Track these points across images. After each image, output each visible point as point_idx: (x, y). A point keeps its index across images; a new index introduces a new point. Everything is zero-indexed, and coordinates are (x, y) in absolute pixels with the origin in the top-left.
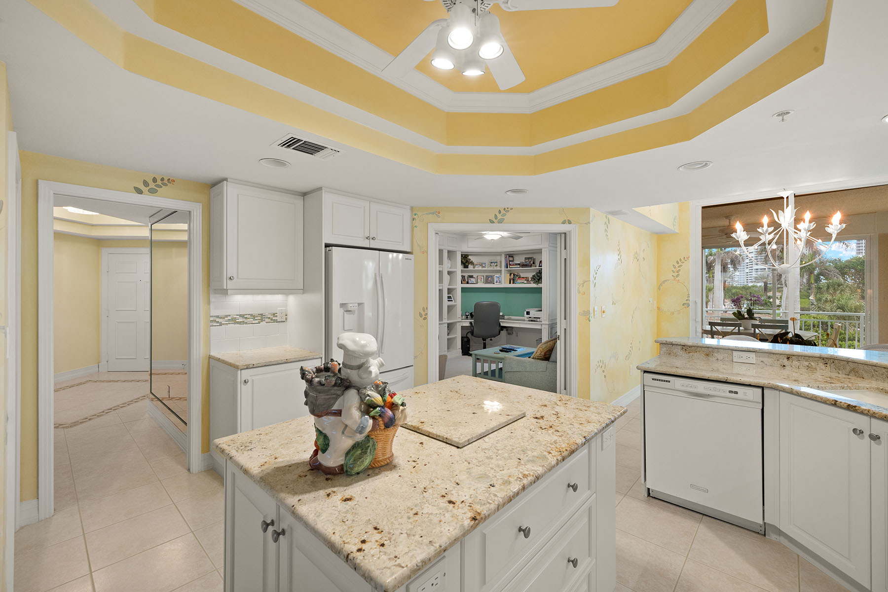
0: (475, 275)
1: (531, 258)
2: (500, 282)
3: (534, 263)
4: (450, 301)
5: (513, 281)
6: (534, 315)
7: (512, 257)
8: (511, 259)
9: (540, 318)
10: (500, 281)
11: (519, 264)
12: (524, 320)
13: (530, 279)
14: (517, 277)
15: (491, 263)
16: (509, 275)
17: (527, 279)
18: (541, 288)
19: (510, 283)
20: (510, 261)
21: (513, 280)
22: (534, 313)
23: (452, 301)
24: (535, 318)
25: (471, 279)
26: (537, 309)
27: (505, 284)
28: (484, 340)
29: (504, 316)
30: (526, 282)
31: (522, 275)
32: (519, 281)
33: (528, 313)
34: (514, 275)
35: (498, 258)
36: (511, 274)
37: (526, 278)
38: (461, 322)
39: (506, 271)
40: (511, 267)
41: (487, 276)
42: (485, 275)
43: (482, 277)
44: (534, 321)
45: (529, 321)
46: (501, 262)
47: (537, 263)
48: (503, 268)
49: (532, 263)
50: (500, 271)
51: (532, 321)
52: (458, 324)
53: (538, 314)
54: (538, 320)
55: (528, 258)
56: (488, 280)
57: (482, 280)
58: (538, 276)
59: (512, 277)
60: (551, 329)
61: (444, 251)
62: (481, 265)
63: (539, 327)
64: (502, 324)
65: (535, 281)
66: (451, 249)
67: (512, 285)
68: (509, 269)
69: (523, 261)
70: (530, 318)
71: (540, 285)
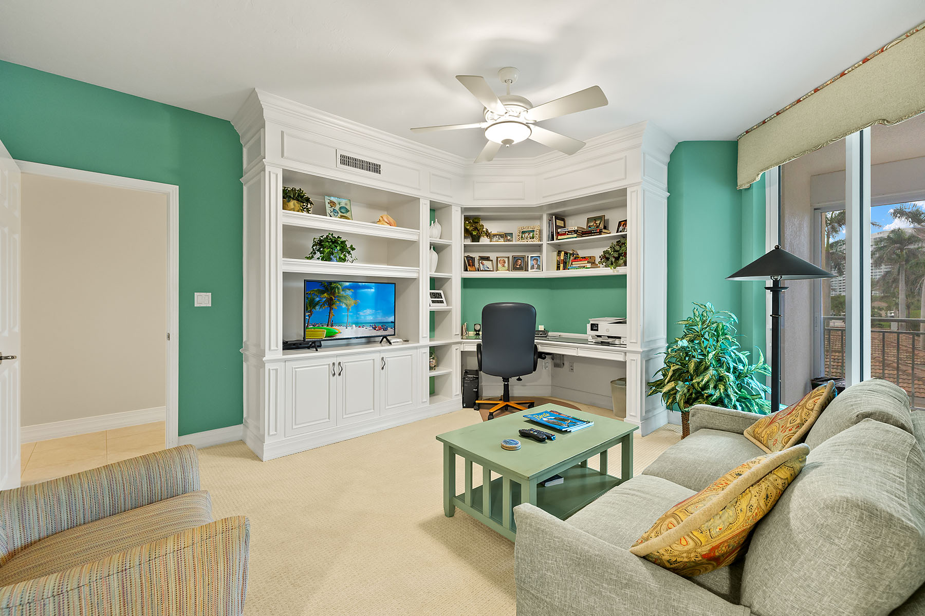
0: (493, 256)
1: (600, 218)
2: (539, 268)
3: (605, 228)
4: (438, 302)
5: (563, 264)
6: (608, 330)
7: (563, 220)
8: (560, 223)
9: (619, 338)
10: (539, 266)
11: (575, 232)
12: (585, 341)
13: (598, 260)
14: (572, 258)
15: (523, 232)
16: (556, 253)
17: (591, 261)
18: (624, 277)
19: (558, 268)
20: (557, 227)
21: (565, 263)
22: (606, 327)
23: (442, 302)
24: (609, 337)
25: (485, 262)
26: (614, 319)
27: (549, 271)
28: (506, 380)
29: (548, 332)
30: (589, 265)
31: (581, 253)
32: (575, 264)
33: (594, 327)
34: (566, 253)
35: (535, 225)
36: (559, 253)
37: (590, 257)
38: (460, 343)
39: (550, 247)
40: (559, 237)
41: (514, 257)
42: (510, 255)
43: (506, 260)
44: (608, 344)
45: (597, 343)
46: (541, 231)
47: (613, 226)
48: (545, 242)
49: (602, 226)
50: (538, 248)
51: (602, 343)
52: (454, 347)
53: (616, 330)
54: (617, 341)
55: (595, 219)
56: (518, 264)
57: (506, 265)
58: (615, 251)
59: (562, 258)
60: (648, 361)
61: (421, 201)
62: (504, 236)
63: (619, 358)
64: (541, 349)
65: (609, 262)
66: (439, 199)
67: (562, 273)
68: (555, 241)
69: (584, 225)
70: (600, 336)
71: (620, 270)
